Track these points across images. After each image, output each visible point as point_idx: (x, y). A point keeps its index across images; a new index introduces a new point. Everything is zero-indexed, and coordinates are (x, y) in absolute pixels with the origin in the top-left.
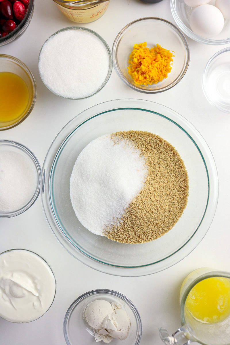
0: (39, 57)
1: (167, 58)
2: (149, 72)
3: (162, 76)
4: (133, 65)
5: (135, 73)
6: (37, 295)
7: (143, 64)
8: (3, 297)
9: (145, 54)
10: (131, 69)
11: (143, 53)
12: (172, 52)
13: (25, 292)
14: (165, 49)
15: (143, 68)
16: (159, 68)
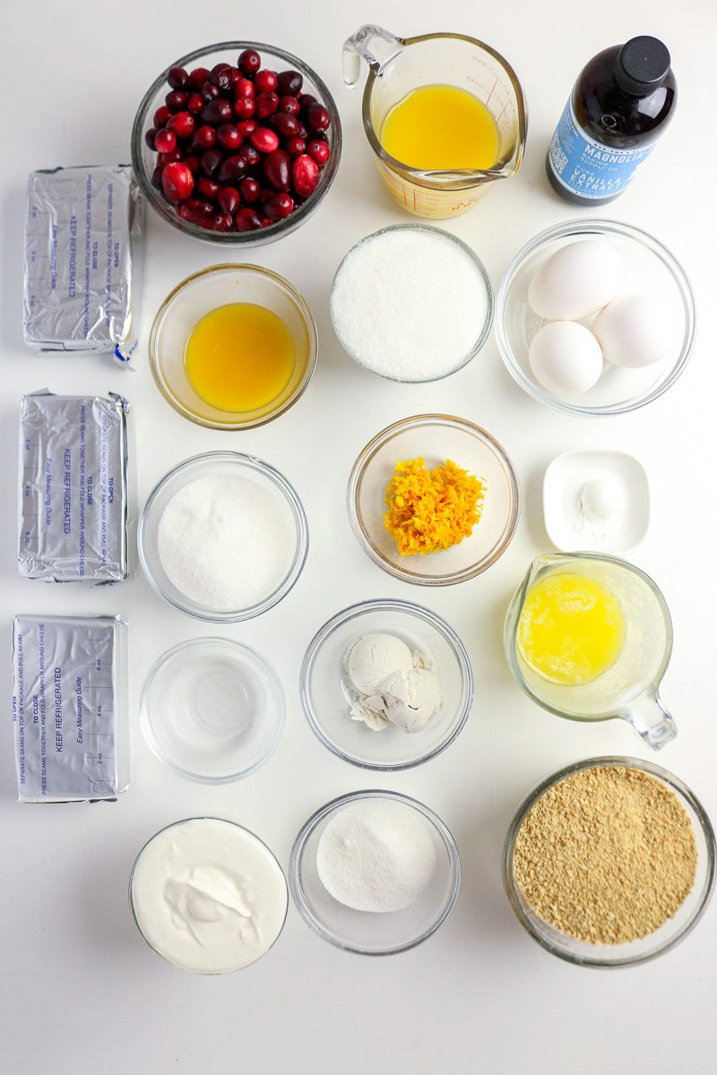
0: (334, 281)
1: (470, 493)
2: (430, 532)
3: (460, 535)
4: (396, 510)
5: (401, 531)
6: (248, 914)
7: (417, 513)
8: (173, 922)
9: (422, 486)
10: (391, 518)
11: (417, 484)
12: (480, 480)
13: (224, 911)
14: (465, 472)
15: (418, 523)
16: (452, 519)
